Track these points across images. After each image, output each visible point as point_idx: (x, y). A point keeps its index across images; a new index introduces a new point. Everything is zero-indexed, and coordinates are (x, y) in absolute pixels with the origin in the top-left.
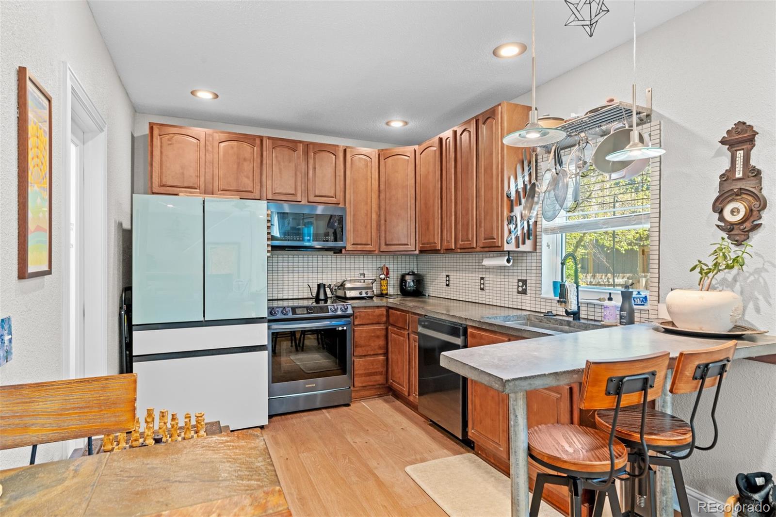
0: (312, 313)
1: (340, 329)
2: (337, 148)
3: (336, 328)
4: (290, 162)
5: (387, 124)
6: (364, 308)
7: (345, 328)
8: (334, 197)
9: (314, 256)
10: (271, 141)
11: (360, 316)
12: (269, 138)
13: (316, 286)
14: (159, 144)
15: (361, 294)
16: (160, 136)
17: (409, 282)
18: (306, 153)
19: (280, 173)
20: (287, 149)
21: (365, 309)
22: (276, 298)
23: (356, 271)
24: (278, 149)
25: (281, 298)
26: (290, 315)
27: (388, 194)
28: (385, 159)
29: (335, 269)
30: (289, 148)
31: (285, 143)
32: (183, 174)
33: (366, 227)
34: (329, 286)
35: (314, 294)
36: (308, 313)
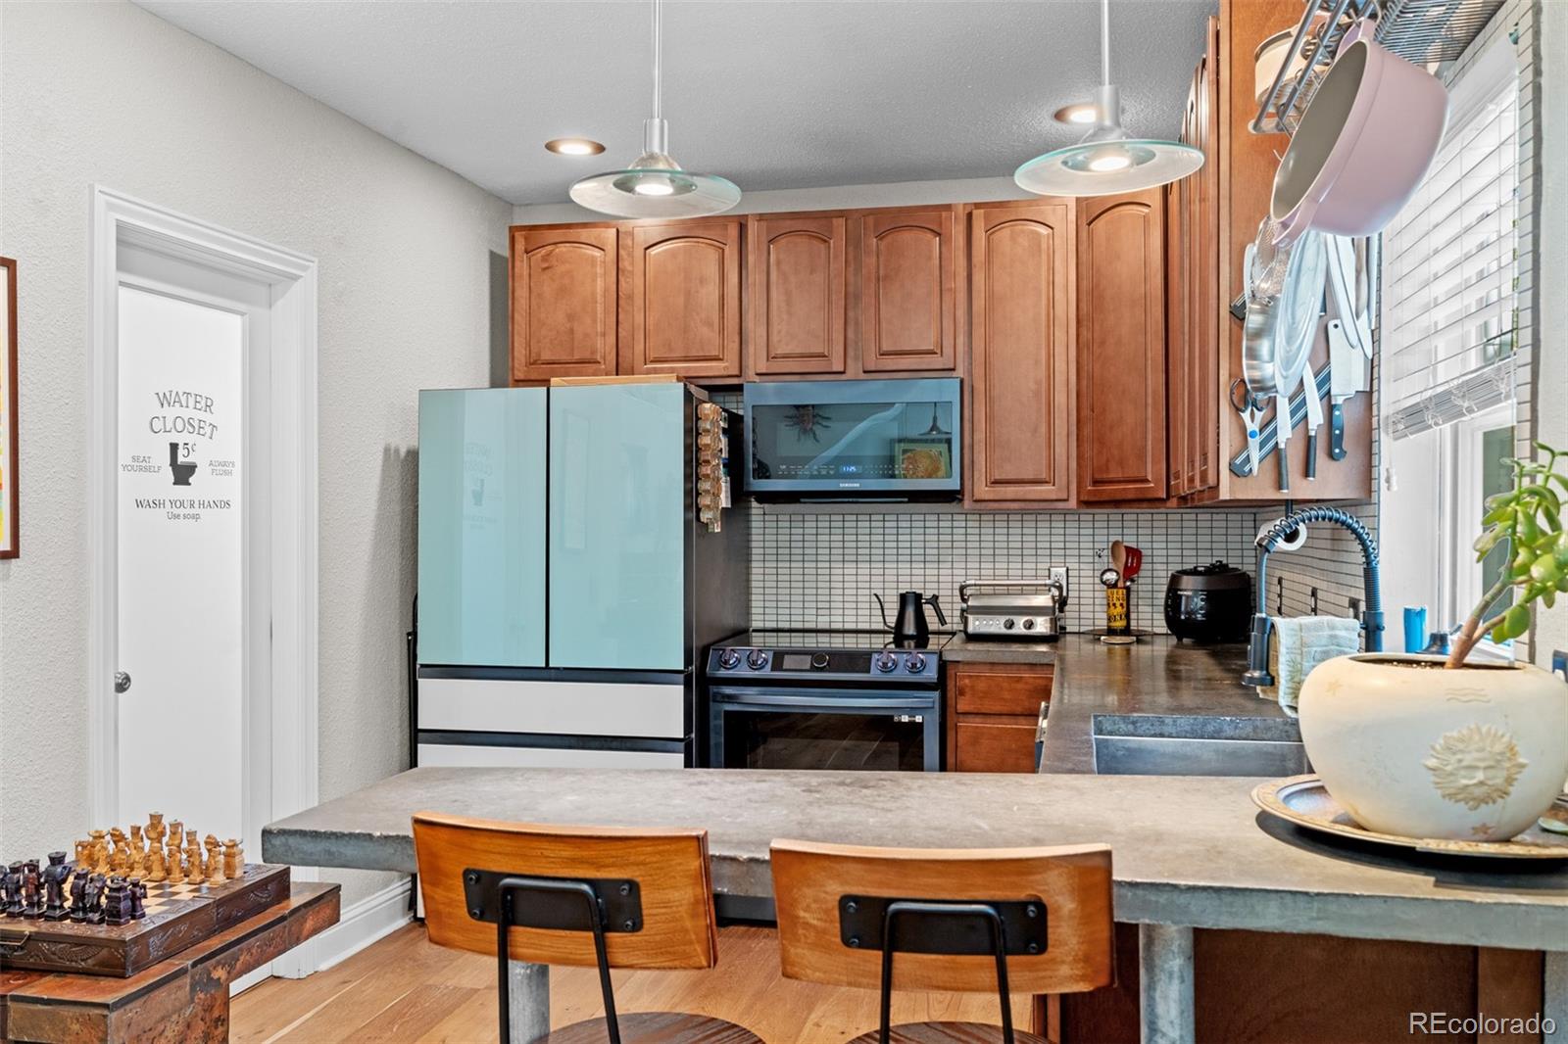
0: (821, 670)
1: (905, 719)
2: (944, 214)
3: (892, 717)
4: (812, 272)
5: (1059, 116)
6: (988, 667)
7: (918, 719)
8: (939, 351)
9: (914, 517)
10: (764, 224)
11: (972, 687)
12: (761, 217)
13: (896, 599)
14: (526, 273)
15: (1030, 628)
16: (527, 252)
17: (1187, 597)
18: (854, 242)
19: (789, 303)
20: (805, 240)
21: (991, 671)
22: (812, 626)
23: (1040, 559)
24: (783, 241)
25: (826, 626)
26: (767, 672)
27: (1097, 327)
28: (1089, 224)
29: (977, 552)
30: (812, 236)
31: (798, 225)
32: (572, 331)
33: (1035, 430)
34: (934, 600)
35: (892, 620)
36: (813, 669)
